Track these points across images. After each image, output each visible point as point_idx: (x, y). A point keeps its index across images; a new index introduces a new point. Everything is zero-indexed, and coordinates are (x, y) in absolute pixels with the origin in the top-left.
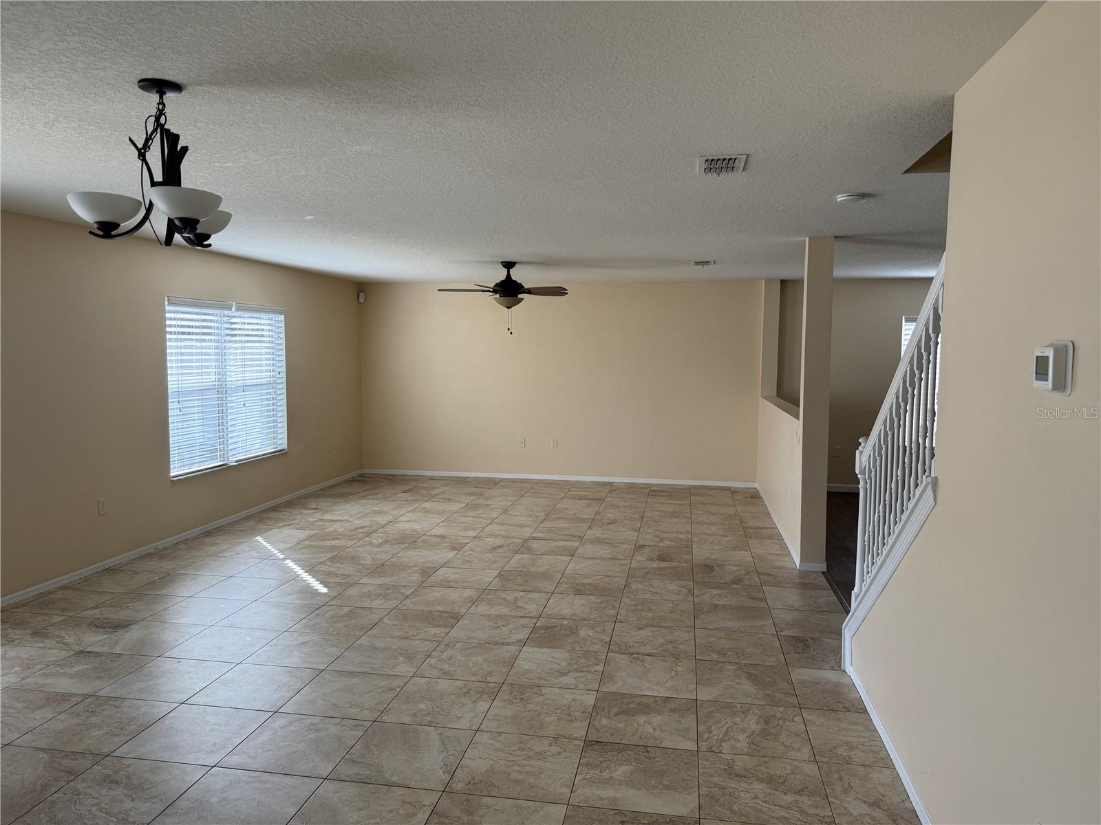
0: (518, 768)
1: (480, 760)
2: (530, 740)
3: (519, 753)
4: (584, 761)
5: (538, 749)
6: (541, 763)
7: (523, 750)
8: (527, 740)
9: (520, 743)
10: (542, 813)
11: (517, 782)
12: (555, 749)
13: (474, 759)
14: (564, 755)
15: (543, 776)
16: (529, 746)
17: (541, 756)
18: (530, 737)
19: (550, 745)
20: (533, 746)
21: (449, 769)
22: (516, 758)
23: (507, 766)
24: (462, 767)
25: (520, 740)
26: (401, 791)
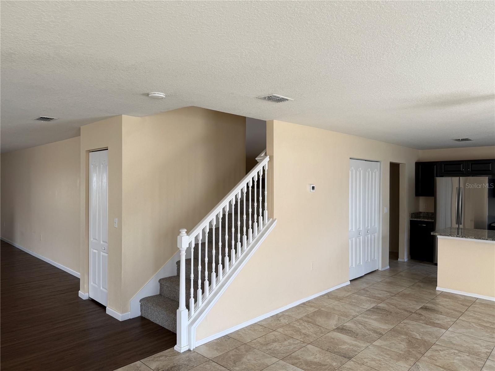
0: (385, 358)
1: (402, 366)
2: (375, 367)
3: (383, 363)
4: (356, 353)
5: (373, 363)
6: (375, 357)
7: (380, 364)
8: (377, 367)
9: (380, 367)
10: (382, 344)
11: (388, 354)
12: (366, 360)
13: (404, 367)
14: (363, 357)
15: (376, 353)
16: (377, 365)
17: (373, 360)
18: (374, 368)
19: (367, 362)
20: (375, 364)
21: (417, 366)
22: (385, 362)
23: (390, 360)
24: (411, 366)
25: (380, 368)
26: (438, 364)
